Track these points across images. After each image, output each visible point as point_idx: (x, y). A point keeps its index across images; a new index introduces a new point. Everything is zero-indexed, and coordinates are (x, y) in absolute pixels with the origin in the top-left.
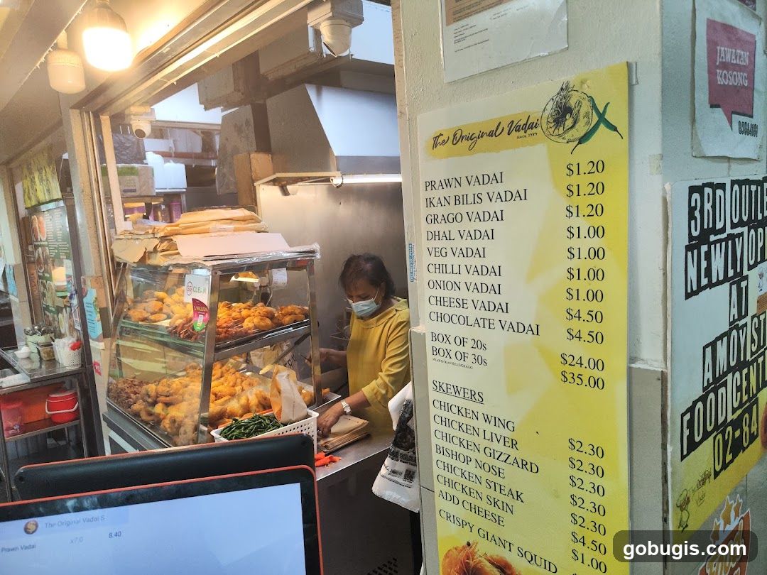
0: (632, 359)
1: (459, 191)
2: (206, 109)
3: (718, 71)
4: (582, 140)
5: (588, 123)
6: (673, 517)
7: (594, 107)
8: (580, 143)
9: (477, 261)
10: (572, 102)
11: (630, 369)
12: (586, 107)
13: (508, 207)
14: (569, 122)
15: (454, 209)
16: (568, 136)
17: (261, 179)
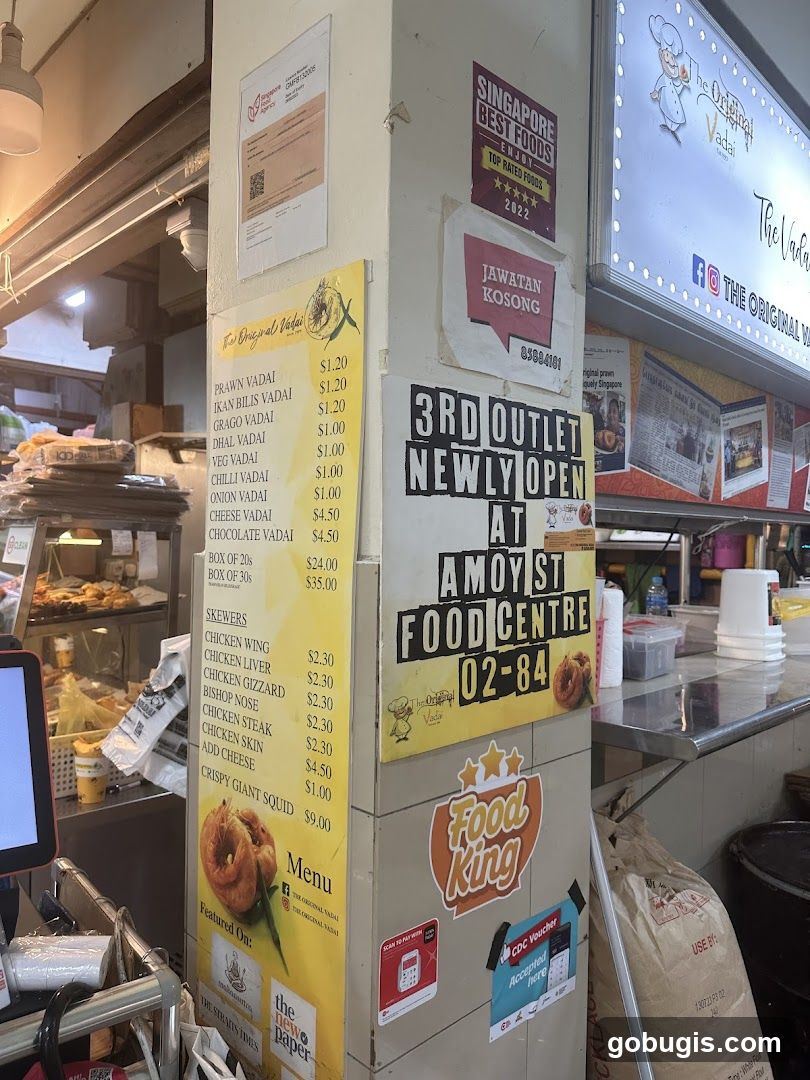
0: (359, 557)
1: (241, 393)
2: (91, 347)
3: (485, 288)
4: (333, 336)
5: (337, 319)
6: (383, 721)
7: (341, 303)
8: (331, 339)
9: (249, 468)
10: (327, 300)
11: (356, 567)
12: (336, 304)
13: (276, 408)
14: (324, 320)
15: (235, 413)
16: (323, 333)
17: (144, 436)
